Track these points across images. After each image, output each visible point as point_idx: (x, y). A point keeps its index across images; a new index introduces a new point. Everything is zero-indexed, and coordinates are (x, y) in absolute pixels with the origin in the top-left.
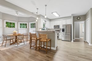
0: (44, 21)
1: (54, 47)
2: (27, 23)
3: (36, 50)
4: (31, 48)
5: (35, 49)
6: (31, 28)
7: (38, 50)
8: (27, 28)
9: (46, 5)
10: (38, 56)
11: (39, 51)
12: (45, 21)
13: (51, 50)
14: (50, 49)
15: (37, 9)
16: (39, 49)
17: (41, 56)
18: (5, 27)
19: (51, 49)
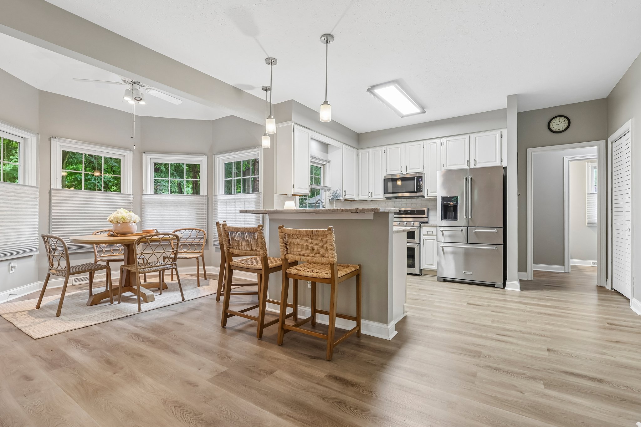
0: (314, 145)
1: (383, 319)
2: (202, 161)
3: (260, 336)
4: (224, 324)
5: (255, 330)
6: (229, 190)
7: (272, 340)
8: (203, 190)
9: (328, 37)
10: (271, 373)
11: (281, 344)
12: (326, 147)
13: (363, 341)
14: (357, 332)
15: (271, 62)
16: (284, 330)
17: (293, 373)
18: (57, 184)
19: (363, 332)
